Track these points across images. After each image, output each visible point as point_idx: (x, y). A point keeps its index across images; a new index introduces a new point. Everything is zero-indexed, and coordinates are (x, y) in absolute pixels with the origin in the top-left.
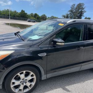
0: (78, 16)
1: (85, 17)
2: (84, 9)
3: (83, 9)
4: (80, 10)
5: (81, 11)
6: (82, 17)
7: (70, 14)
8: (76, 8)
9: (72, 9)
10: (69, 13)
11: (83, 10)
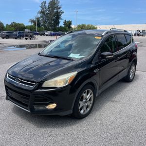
0: (54, 20)
1: (64, 21)
2: (61, 9)
3: (59, 8)
4: (55, 11)
5: (57, 11)
6: (60, 20)
7: (42, 17)
8: (49, 8)
9: (43, 8)
10: (39, 16)
11: (59, 10)
